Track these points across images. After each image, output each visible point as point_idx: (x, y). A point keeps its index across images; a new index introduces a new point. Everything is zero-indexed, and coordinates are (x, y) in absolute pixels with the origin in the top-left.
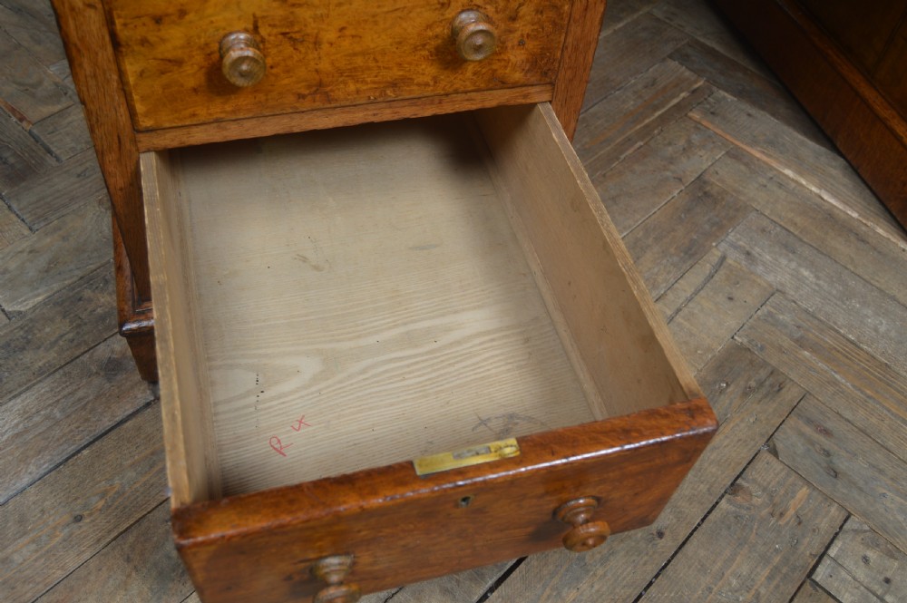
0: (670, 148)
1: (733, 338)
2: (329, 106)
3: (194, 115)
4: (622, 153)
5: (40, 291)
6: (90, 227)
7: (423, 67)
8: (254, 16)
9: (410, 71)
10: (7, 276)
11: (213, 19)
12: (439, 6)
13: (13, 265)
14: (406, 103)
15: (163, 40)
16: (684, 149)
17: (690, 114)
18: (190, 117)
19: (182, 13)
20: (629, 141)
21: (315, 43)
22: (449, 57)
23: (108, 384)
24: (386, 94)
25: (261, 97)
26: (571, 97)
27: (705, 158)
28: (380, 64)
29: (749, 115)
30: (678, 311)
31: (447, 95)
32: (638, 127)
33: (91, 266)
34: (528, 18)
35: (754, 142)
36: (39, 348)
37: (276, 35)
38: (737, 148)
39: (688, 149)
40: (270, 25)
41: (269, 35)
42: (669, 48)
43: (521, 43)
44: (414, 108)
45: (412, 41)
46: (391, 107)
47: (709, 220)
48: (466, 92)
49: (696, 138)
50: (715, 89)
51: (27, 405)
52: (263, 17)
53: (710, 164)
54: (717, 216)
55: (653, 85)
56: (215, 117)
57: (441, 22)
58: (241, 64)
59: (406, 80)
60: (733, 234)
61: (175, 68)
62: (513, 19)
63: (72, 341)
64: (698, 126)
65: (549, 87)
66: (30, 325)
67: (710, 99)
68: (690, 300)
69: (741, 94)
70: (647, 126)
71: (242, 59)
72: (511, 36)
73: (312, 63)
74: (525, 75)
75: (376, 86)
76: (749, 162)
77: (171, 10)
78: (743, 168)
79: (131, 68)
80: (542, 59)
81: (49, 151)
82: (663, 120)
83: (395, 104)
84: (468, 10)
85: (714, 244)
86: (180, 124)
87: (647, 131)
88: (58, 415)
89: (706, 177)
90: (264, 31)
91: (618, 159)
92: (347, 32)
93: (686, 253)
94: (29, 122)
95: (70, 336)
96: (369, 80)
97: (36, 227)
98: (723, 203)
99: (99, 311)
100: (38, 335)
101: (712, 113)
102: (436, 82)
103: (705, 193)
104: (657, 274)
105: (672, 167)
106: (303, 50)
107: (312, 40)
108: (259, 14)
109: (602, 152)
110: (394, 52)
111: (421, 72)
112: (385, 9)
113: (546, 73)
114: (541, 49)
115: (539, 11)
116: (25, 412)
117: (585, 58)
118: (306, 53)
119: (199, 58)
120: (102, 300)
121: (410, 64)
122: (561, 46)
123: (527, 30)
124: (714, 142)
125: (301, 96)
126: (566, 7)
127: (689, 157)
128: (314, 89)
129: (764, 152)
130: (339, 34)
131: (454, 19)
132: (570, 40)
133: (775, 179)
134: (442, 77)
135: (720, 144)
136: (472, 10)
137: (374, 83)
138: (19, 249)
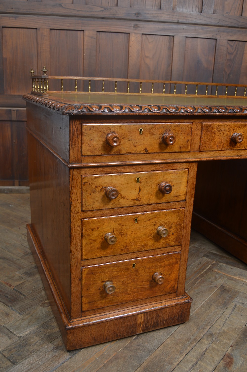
0: (210, 279)
1: (245, 325)
2: (128, 252)
3: (96, 255)
4: (197, 282)
5: (27, 330)
6: (39, 312)
7: (150, 241)
8: (113, 228)
9: (147, 242)
10: (16, 327)
11: (104, 229)
12: (154, 225)
13: (17, 324)
14: (146, 252)
15: (93, 235)
16: (215, 279)
17: (214, 270)
18: (95, 256)
19: (98, 228)
20: (198, 279)
21: (126, 235)
22: (156, 238)
23: (55, 354)
24: (142, 249)
25: (113, 250)
26: (186, 249)
27: (222, 280)
28: (140, 240)
29: (231, 268)
30: (226, 320)
31: (156, 249)
32: (199, 275)
33: (42, 323)
34: (174, 227)
35: (235, 275)
36: (30, 345)
37: (118, 233)
38: (231, 277)
39: (216, 279)
40: (116, 231)
41: (116, 233)
42: (202, 254)
43: (173, 234)
44: (148, 253)
45: (148, 234)
46: (142, 253)
47: (228, 296)
48: (160, 248)
49: (217, 276)
50: (219, 263)
51: (30, 361)
52: (115, 229)
53: (224, 282)
54: (230, 295)
55: (200, 264)
56: (101, 256)
57: (154, 229)
58: (112, 239)
59: (146, 245)
60: (236, 299)
61: (94, 242)
62: (171, 228)
63: (41, 343)
64: (217, 273)
65: (180, 246)
66: (26, 339)
67: (218, 266)
68: (229, 317)
69: (227, 263)
70: (202, 274)
71: (112, 238)
72: (170, 232)
73: (125, 240)
74: (174, 243)
75: (139, 247)
76: (236, 280)
77: (96, 227)
78: (234, 282)
79: (84, 242)
80: (178, 238)
81: (21, 294)
82: (206, 272)
83: (143, 252)
84: (160, 226)
85: (232, 302)
86: (93, 258)
87: (202, 276)
88: (41, 363)
89: (224, 285)
90: (115, 232)
91: (196, 283)
92: (133, 232)
93: (224, 305)
94: (13, 286)
95: (40, 341)
96: (138, 245)
97: (22, 313)
98: (231, 291)
99: (47, 334)
100: (29, 342)
101: (220, 269)
102: (153, 245)
103: (225, 289)
104: (217, 311)
105: (213, 284)
106: (123, 237)
107: (125, 234)
108: (114, 228)
109: (190, 282)
110: (144, 237)
111: (150, 242)
112: (142, 226)
113: (179, 242)
114: (178, 235)
115: (176, 226)
116: (30, 363)
117: (188, 238)
118: (124, 238)
119: (100, 239)
120: (48, 331)
121: (147, 240)
122: (182, 234)
123: (174, 231)
124: (223, 276)
125: (122, 250)
126: (182, 224)
127: (217, 281)
128: (125, 248)
129: (239, 277)
130: (132, 233)
131: (157, 228)
132: (184, 233)
133: (244, 284)
134: (155, 244)
135: (225, 277)
136: (161, 226)
137: (139, 246)
138: (18, 319)
